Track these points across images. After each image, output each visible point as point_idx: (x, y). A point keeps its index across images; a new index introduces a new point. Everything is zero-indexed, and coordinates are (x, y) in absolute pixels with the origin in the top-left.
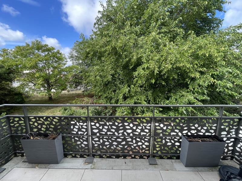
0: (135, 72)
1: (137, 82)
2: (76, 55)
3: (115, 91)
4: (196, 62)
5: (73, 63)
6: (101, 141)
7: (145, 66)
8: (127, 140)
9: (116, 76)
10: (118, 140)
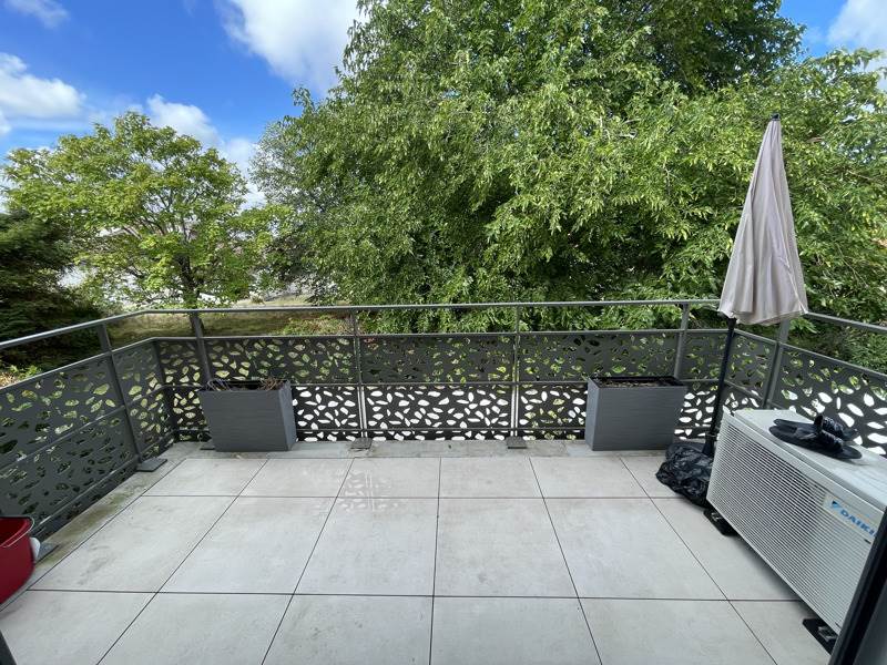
0: (489, 222)
1: (495, 258)
2: (279, 166)
3: (425, 289)
4: (685, 187)
5: (269, 197)
6: (390, 397)
7: (524, 201)
8: (454, 393)
9: (429, 238)
10: (430, 394)
